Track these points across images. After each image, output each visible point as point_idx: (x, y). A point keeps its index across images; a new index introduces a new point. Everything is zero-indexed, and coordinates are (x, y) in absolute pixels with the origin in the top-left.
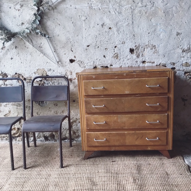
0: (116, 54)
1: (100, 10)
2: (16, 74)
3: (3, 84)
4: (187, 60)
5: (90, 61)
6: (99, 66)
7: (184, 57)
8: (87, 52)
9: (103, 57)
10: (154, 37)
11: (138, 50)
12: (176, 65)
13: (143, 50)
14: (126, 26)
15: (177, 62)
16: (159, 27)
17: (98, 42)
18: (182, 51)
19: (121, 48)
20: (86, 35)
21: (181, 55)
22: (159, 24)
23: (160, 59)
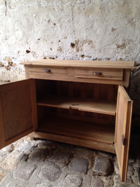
0: (60, 48)
4: (121, 56)
5: (41, 52)
6: (47, 58)
7: (119, 53)
8: (38, 44)
9: (50, 50)
10: (91, 33)
11: (78, 44)
12: (111, 60)
13: (82, 45)
14: (67, 22)
15: (112, 57)
16: (95, 23)
17: (46, 36)
18: (116, 47)
19: (64, 42)
20: (37, 29)
21: (116, 51)
22: (95, 20)
23: (97, 54)
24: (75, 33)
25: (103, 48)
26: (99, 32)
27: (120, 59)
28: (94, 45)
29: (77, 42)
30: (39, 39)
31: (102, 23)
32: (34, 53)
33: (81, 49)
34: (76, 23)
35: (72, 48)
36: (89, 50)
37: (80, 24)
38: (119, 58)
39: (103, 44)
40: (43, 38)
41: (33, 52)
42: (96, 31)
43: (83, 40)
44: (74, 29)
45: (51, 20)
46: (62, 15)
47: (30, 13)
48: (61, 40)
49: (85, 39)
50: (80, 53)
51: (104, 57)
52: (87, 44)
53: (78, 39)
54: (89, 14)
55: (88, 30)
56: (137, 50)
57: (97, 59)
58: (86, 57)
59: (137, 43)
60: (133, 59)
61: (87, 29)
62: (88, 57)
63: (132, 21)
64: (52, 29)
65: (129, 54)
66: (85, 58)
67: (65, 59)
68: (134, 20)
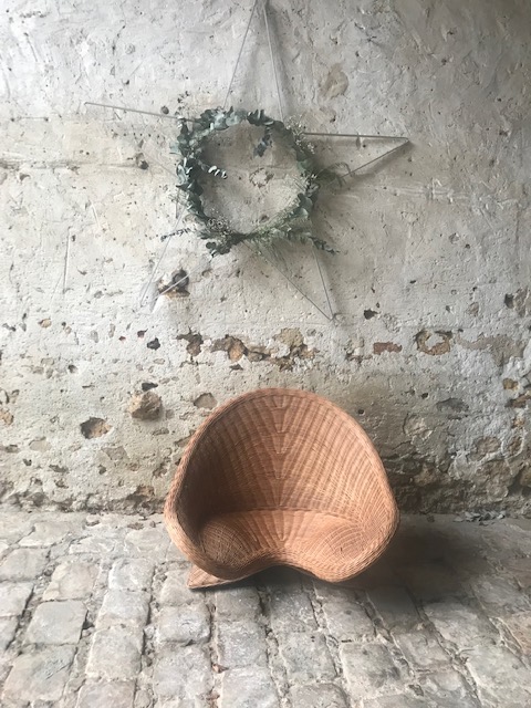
1: (450, 203)
2: (227, 336)
3: (189, 360)
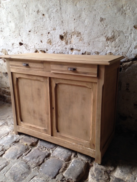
0: (49, 40)
4: (111, 50)
5: (32, 45)
6: (39, 50)
7: (108, 46)
8: (29, 36)
9: (40, 42)
10: (79, 24)
11: (66, 37)
12: (100, 54)
13: (70, 38)
14: (55, 12)
15: (101, 51)
16: (83, 12)
17: (36, 28)
18: (105, 39)
19: (53, 34)
20: (27, 21)
21: (105, 44)
22: (83, 9)
23: (85, 47)
24: (64, 24)
25: (92, 40)
26: (87, 23)
27: (109, 54)
28: (83, 38)
29: (66, 34)
30: (30, 31)
31: (90, 12)
32: (27, 45)
33: (70, 41)
34: (64, 13)
35: (61, 40)
36: (78, 43)
37: (68, 14)
38: (108, 52)
39: (92, 36)
40: (33, 30)
41: (25, 44)
42: (84, 21)
43: (71, 32)
44: (62, 20)
45: (39, 11)
46: (50, 4)
47: (21, 4)
48: (50, 32)
49: (73, 31)
50: (69, 46)
51: (93, 51)
52: (76, 36)
53: (66, 30)
54: (77, 3)
55: (75, 21)
56: (128, 44)
57: (86, 53)
58: (75, 50)
59: (128, 34)
60: (124, 53)
61: (75, 19)
62: (77, 50)
63: (122, 9)
64: (41, 20)
65: (119, 48)
66: (74, 52)
67: (55, 52)
68: (124, 8)
